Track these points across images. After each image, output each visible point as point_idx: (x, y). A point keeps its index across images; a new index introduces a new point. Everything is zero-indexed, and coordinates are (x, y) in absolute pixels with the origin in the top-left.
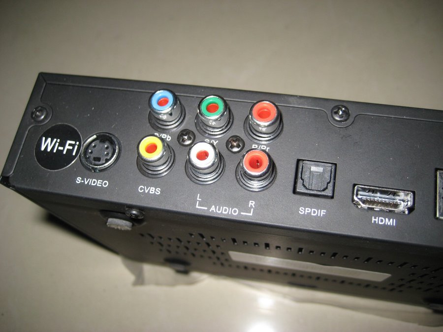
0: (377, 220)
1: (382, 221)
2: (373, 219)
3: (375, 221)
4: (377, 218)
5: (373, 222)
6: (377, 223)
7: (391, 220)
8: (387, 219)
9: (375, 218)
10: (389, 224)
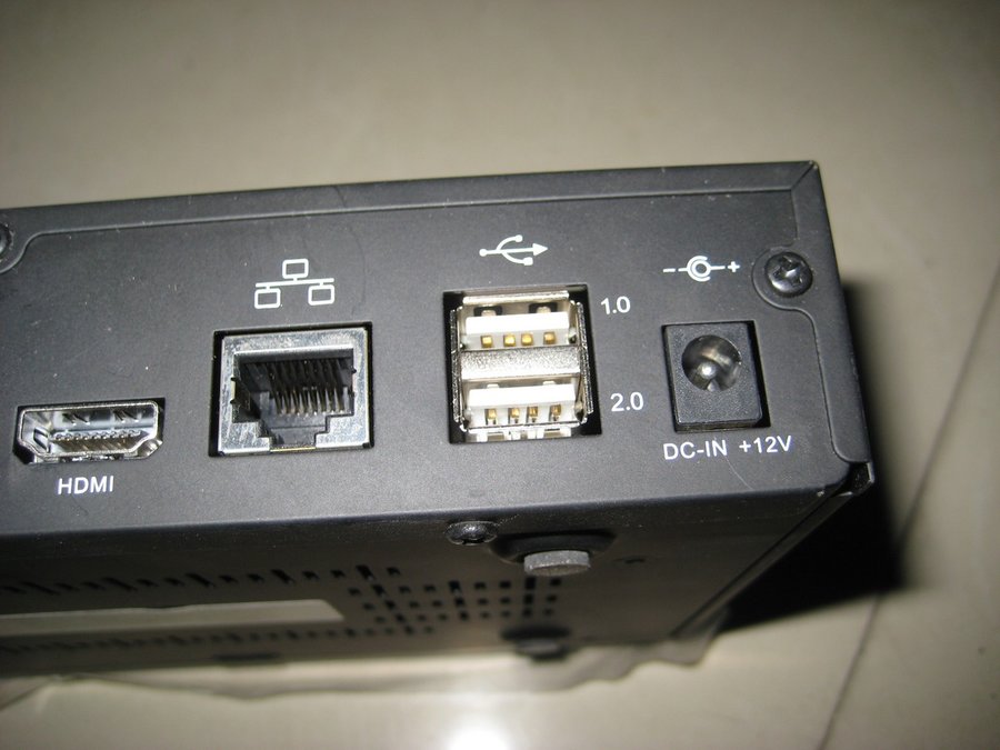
0: (69, 486)
1: (81, 485)
2: (61, 486)
3: (65, 490)
4: (71, 480)
5: (60, 492)
6: (70, 492)
7: (104, 479)
8: (94, 479)
9: (65, 482)
10: (98, 490)
